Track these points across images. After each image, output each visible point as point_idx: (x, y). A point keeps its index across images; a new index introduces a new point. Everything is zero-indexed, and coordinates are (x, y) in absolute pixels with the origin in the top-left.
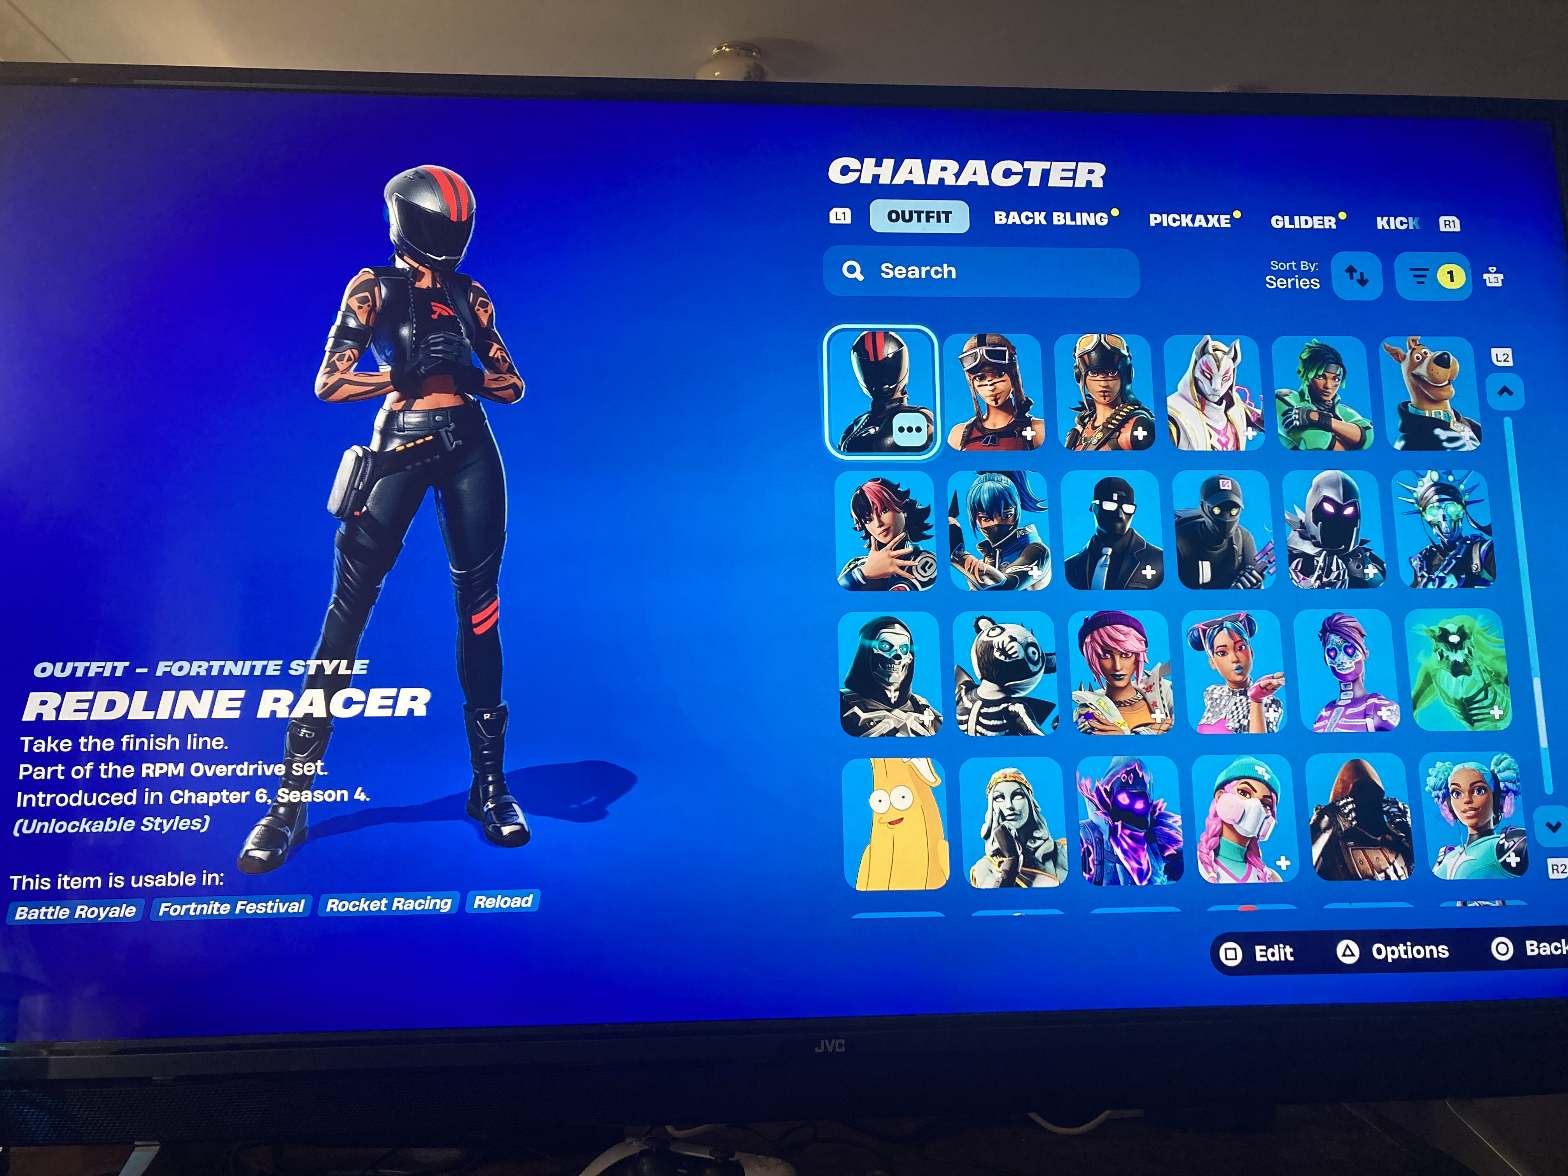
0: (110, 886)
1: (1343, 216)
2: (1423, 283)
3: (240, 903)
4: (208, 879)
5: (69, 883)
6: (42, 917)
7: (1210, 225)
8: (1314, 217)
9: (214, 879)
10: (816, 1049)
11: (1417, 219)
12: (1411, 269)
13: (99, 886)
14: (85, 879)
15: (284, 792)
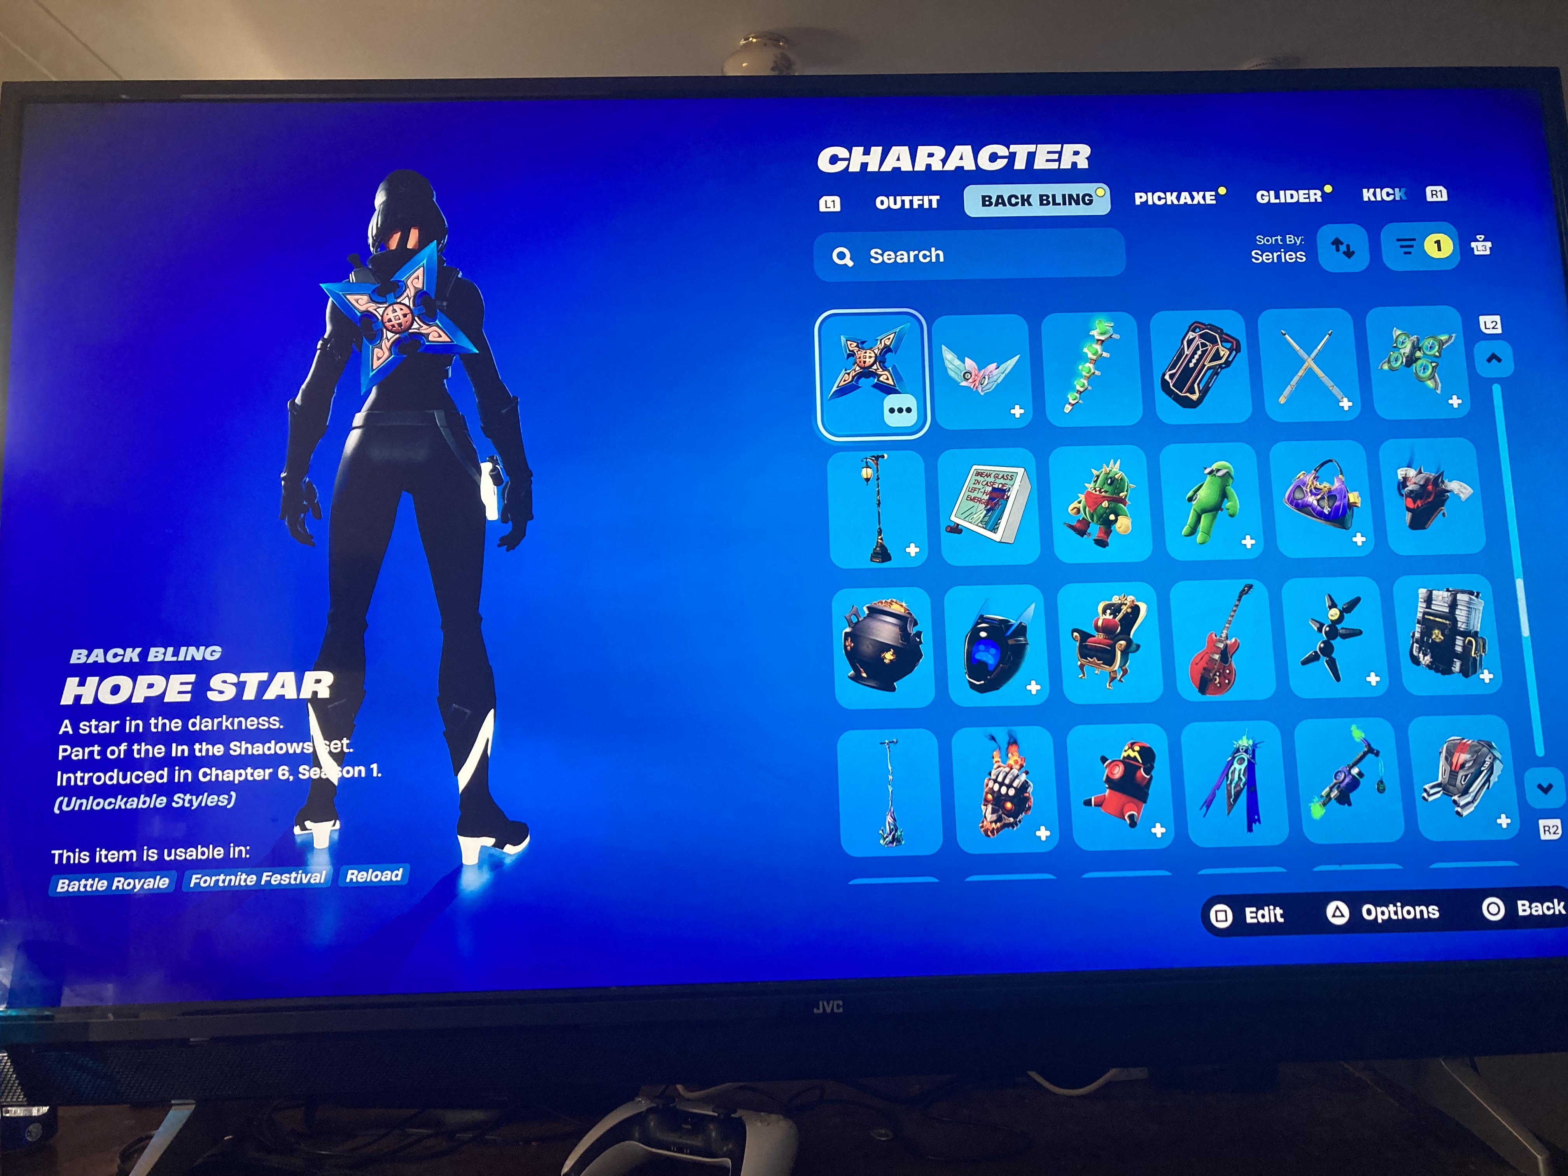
0: (145, 859)
1: (1328, 189)
2: (1410, 253)
3: (265, 874)
4: (236, 851)
5: (106, 857)
6: (82, 889)
7: (1195, 202)
8: (1300, 191)
9: (240, 851)
10: (815, 1011)
11: (1403, 190)
12: (1398, 240)
13: (134, 859)
14: (121, 853)
15: (304, 769)
